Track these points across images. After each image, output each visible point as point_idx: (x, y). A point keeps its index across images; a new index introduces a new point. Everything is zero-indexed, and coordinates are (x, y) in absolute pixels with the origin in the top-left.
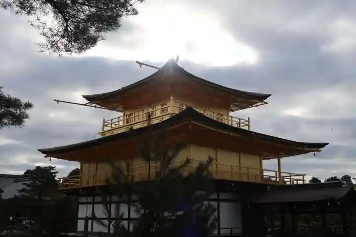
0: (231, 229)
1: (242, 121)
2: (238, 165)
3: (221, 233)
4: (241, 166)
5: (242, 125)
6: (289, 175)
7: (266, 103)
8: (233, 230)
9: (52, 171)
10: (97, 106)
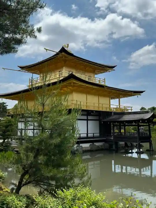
0: (93, 134)
1: (101, 80)
2: (98, 103)
3: (88, 136)
4: (99, 103)
5: (101, 82)
6: (124, 107)
7: (114, 70)
8: (94, 134)
9: (5, 105)
10: (26, 71)
